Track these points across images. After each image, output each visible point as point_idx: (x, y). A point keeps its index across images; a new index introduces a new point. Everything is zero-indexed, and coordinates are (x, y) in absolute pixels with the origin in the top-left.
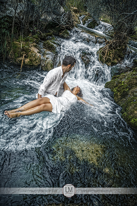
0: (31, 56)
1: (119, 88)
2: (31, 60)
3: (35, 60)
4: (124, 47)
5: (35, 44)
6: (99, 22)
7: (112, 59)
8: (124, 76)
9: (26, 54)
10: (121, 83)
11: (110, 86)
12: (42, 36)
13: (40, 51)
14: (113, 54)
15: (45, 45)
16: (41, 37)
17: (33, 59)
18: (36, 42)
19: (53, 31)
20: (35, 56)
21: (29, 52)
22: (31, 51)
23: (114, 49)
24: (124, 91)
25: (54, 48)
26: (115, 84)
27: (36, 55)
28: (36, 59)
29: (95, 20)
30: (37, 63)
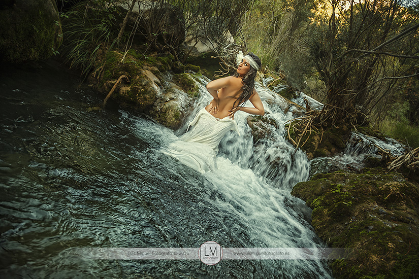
0: (137, 83)
1: (327, 197)
2: (134, 91)
3: (144, 93)
4: (345, 128)
5: (156, 69)
6: (299, 94)
7: (316, 146)
8: (342, 177)
9: (129, 77)
10: (334, 187)
11: (304, 191)
12: (177, 65)
13: (162, 83)
14: (320, 136)
15: (178, 78)
16: (174, 66)
17: (139, 89)
18: (160, 69)
19: (203, 71)
20: (145, 85)
21: (138, 74)
22: (140, 73)
23: (325, 128)
24: (341, 206)
25: (193, 86)
26: (319, 189)
27: (150, 83)
28: (146, 90)
29: (291, 88)
30: (145, 99)
